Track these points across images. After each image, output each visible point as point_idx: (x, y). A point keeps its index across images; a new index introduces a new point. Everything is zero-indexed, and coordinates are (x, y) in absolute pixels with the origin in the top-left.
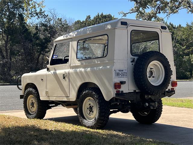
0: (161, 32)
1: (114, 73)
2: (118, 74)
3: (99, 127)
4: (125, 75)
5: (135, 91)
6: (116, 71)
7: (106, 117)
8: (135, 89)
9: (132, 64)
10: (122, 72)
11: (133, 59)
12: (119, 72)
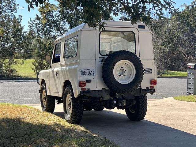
0: (138, 32)
1: (79, 72)
2: (83, 73)
3: (74, 121)
4: (93, 74)
5: (104, 89)
6: (81, 70)
7: (78, 112)
8: (104, 87)
9: (101, 63)
10: (89, 71)
11: (102, 58)
12: (85, 71)
